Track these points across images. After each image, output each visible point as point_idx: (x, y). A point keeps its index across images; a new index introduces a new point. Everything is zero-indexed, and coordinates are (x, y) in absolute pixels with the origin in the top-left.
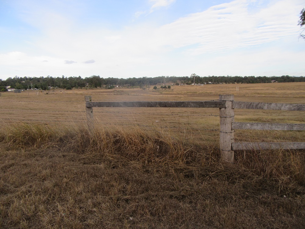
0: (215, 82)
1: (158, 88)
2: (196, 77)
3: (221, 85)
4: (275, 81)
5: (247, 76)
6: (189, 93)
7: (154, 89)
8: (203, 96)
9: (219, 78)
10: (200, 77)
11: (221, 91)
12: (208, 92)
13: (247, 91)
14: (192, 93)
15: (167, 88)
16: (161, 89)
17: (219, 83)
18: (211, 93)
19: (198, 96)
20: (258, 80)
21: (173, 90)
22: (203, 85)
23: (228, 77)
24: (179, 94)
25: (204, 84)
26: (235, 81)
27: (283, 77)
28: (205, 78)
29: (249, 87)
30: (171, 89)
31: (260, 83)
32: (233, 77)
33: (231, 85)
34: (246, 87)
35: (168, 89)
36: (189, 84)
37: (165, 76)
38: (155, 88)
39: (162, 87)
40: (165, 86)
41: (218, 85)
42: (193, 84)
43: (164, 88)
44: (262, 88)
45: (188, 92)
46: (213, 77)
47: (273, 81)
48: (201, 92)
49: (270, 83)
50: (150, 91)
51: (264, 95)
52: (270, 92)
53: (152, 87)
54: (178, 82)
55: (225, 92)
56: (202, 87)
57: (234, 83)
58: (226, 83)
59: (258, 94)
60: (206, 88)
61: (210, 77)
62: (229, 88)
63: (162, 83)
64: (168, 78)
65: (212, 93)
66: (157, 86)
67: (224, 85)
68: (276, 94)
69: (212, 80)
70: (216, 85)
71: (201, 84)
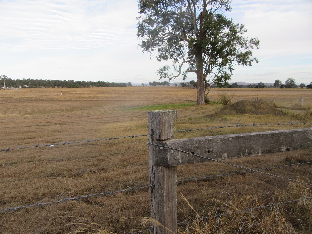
0: (32, 85)
2: (6, 79)
3: (39, 89)
4: (93, 86)
6: (3, 99)
8: (23, 101)
9: (36, 82)
10: (12, 80)
11: (42, 96)
12: (27, 96)
13: (71, 95)
14: (6, 98)
17: (37, 87)
18: (31, 98)
19: (17, 102)
20: (78, 84)
22: (17, 89)
23: (46, 80)
25: (19, 88)
26: (55, 85)
27: (99, 82)
28: (19, 81)
29: (72, 91)
31: (80, 87)
32: (52, 81)
33: (51, 89)
34: (68, 92)
41: (36, 89)
42: (4, 88)
44: (84, 92)
46: (29, 80)
47: (91, 86)
48: (17, 97)
49: (89, 87)
51: (88, 99)
52: (93, 95)
55: (48, 97)
56: (16, 91)
57: (55, 87)
58: (45, 87)
59: (83, 98)
60: (23, 92)
61: (25, 80)
62: (50, 92)
65: (33, 98)
67: (43, 89)
68: (98, 97)
69: (28, 83)
70: (34, 89)
71: (14, 87)
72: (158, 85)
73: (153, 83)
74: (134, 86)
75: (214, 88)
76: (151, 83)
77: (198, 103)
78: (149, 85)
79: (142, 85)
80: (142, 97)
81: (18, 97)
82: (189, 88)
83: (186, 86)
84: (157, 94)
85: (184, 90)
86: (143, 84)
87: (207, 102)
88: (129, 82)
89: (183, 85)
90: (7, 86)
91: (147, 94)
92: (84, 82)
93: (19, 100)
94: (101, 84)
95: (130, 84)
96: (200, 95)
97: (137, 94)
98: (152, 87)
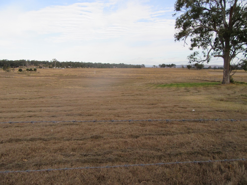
0: (73, 66)
1: (23, 70)
2: (56, 62)
3: (78, 69)
4: (115, 67)
7: (19, 71)
9: (75, 64)
16: (27, 71)
17: (76, 67)
20: (105, 66)
21: (39, 72)
22: (64, 68)
23: (82, 62)
26: (89, 66)
30: (37, 71)
31: (106, 68)
32: (86, 63)
33: (86, 69)
35: (34, 72)
36: (51, 68)
38: (20, 70)
39: (27, 70)
42: (55, 68)
43: (30, 70)
46: (70, 62)
47: (114, 67)
49: (113, 68)
50: (16, 73)
51: (116, 77)
53: (17, 70)
54: (41, 65)
56: (63, 70)
57: (88, 68)
58: (82, 68)
61: (68, 62)
65: (76, 75)
67: (81, 69)
68: (123, 76)
69: (70, 64)
70: (75, 69)
71: (62, 67)
72: (166, 67)
73: (162, 65)
74: (147, 68)
76: (160, 65)
77: (223, 83)
78: (159, 67)
80: (156, 76)
81: (67, 75)
82: (194, 70)
83: (191, 68)
84: (168, 74)
85: (190, 71)
86: (154, 66)
87: (231, 81)
88: (143, 65)
89: (189, 67)
92: (108, 64)
93: (67, 77)
94: (122, 66)
95: (143, 66)
96: (226, 76)
97: (151, 74)
98: (161, 68)
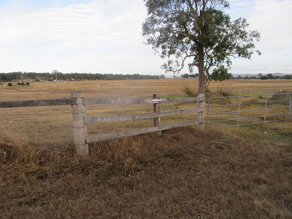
0: (78, 78)
1: (13, 84)
2: (58, 74)
3: (83, 81)
4: (129, 79)
5: (107, 74)
6: (52, 90)
7: (8, 85)
8: (67, 92)
9: (81, 75)
10: (62, 74)
11: (83, 87)
12: (71, 88)
13: (108, 87)
14: (55, 89)
15: (25, 85)
16: (18, 86)
17: (81, 80)
18: (74, 89)
19: (61, 93)
20: (116, 77)
21: (32, 87)
22: (65, 81)
23: (90, 74)
24: (39, 91)
25: (67, 81)
26: (97, 78)
27: (135, 75)
28: (67, 75)
29: (109, 84)
30: (30, 86)
31: (118, 80)
32: (95, 75)
33: (93, 82)
34: (107, 84)
35: (27, 86)
36: (51, 81)
37: (22, 72)
38: (10, 85)
39: (18, 84)
40: (23, 83)
41: (81, 82)
42: (55, 81)
43: (21, 84)
44: (120, 84)
45: (50, 89)
46: (75, 73)
47: (127, 78)
48: (64, 88)
49: (125, 80)
50: (4, 89)
51: (121, 91)
52: (126, 87)
53: (6, 84)
54: (38, 78)
55: (88, 88)
56: (65, 83)
57: (96, 80)
58: (88, 80)
59: (117, 89)
60: (70, 84)
61: (73, 74)
62: (91, 84)
63: (19, 79)
64: (25, 74)
65: (76, 89)
66: (12, 83)
67: (87, 81)
68: (130, 89)
69: (74, 76)
70: (79, 81)
71: (63, 80)
72: (190, 77)
73: (185, 75)
74: (167, 79)
75: (246, 80)
76: (183, 75)
78: (181, 78)
79: (174, 77)
88: (162, 75)
90: (58, 79)
91: (176, 85)
92: (121, 75)
94: (136, 77)
95: (163, 77)
96: (201, 87)
98: (183, 79)
